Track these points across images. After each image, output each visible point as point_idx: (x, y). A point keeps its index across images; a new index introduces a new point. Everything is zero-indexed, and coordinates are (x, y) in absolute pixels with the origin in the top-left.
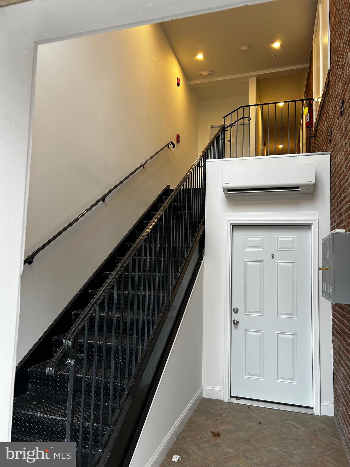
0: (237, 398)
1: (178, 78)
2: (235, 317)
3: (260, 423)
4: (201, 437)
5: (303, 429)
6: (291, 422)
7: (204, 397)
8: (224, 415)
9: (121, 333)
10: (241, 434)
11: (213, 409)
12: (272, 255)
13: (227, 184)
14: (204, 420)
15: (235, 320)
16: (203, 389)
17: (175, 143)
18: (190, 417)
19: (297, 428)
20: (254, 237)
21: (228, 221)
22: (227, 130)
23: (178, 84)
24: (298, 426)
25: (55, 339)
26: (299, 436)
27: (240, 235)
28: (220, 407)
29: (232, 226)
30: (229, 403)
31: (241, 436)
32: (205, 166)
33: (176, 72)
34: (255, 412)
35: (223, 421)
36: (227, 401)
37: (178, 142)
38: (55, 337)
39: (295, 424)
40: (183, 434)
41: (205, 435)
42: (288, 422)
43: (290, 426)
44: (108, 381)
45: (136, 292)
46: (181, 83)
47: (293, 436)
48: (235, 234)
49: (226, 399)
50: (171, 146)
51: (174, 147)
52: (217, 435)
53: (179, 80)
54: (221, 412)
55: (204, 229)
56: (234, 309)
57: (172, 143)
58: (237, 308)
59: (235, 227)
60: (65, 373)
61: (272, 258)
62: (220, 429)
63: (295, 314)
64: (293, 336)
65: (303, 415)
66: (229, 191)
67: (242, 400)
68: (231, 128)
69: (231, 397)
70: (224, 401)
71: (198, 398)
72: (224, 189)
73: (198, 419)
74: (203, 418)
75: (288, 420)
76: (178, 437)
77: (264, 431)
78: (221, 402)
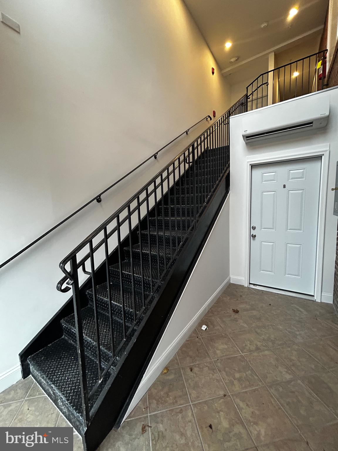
0: (254, 285)
1: (212, 68)
2: (253, 232)
3: (270, 305)
4: (225, 312)
5: (305, 313)
6: (295, 306)
7: (231, 282)
8: (244, 296)
9: (164, 245)
10: (255, 313)
11: (236, 292)
12: (284, 185)
13: (246, 132)
14: (229, 300)
15: (253, 234)
16: (230, 278)
17: (212, 117)
18: (220, 297)
19: (300, 311)
20: (269, 173)
21: (248, 162)
22: (250, 98)
23: (213, 73)
24: (301, 309)
25: (125, 249)
26: (302, 318)
27: (257, 173)
28: (241, 290)
29: (251, 166)
30: (249, 288)
31: (254, 314)
32: (228, 123)
33: (211, 63)
34: (267, 296)
35: (242, 301)
36: (247, 286)
37: (214, 116)
38: (125, 248)
39: (298, 307)
40: (212, 309)
41: (228, 311)
42: (292, 305)
43: (294, 309)
44: (150, 280)
45: (170, 218)
46: (215, 71)
47: (297, 318)
48: (253, 172)
49: (246, 285)
50: (209, 119)
51: (211, 119)
52: (236, 312)
53: (213, 69)
54: (241, 294)
55: (230, 171)
56: (253, 227)
57: (209, 116)
58: (255, 226)
59: (253, 166)
60: (125, 272)
61: (284, 188)
62: (240, 307)
63: (302, 229)
64: (300, 245)
65: (305, 300)
66: (248, 138)
67: (257, 286)
68: (253, 95)
69: (250, 284)
70: (245, 286)
71: (227, 282)
72: (243, 136)
73: (224, 299)
74: (228, 298)
75: (293, 304)
76: (209, 311)
77: (273, 312)
78: (242, 287)
